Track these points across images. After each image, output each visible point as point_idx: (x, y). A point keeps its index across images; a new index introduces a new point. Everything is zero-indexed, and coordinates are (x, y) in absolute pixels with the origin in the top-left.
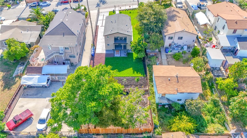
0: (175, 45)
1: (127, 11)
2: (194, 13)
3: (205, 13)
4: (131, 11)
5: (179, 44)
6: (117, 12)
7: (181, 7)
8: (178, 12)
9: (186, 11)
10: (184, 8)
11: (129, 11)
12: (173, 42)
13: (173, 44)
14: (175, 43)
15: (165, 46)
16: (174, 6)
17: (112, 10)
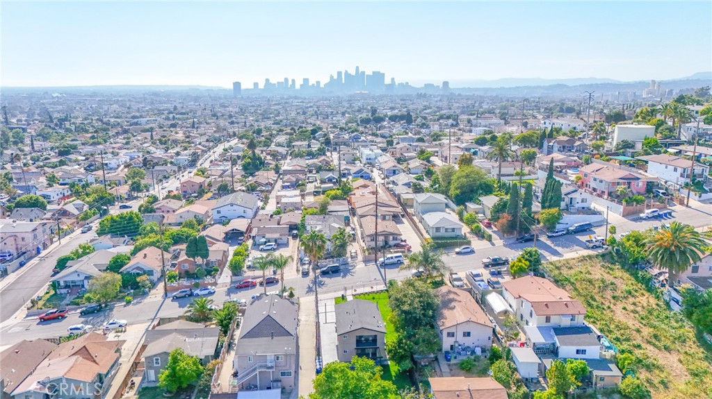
0: (460, 347)
1: (366, 295)
2: (484, 294)
3: (501, 293)
4: (374, 295)
5: (466, 345)
6: (350, 298)
7: (461, 286)
8: (456, 294)
9: (470, 291)
10: (465, 287)
11: (371, 296)
12: (456, 342)
13: (457, 345)
14: (460, 343)
15: (444, 350)
16: (450, 285)
17: (339, 294)
